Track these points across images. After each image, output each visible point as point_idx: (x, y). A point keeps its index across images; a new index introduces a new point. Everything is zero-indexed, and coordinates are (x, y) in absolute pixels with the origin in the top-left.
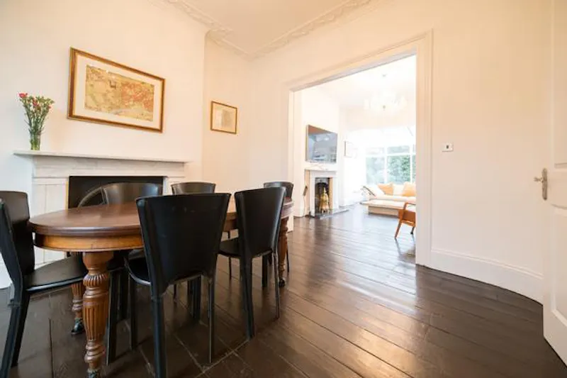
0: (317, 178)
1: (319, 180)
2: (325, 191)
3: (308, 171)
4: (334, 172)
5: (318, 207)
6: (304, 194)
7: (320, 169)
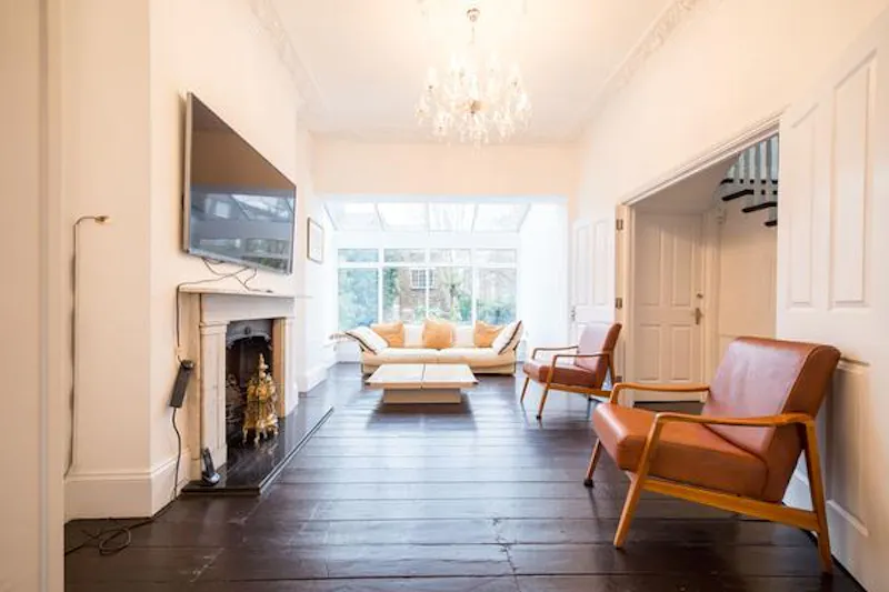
0: (232, 324)
1: (241, 328)
2: (263, 366)
3: (192, 301)
4: (287, 300)
5: (239, 425)
6: (176, 400)
7: (243, 291)
